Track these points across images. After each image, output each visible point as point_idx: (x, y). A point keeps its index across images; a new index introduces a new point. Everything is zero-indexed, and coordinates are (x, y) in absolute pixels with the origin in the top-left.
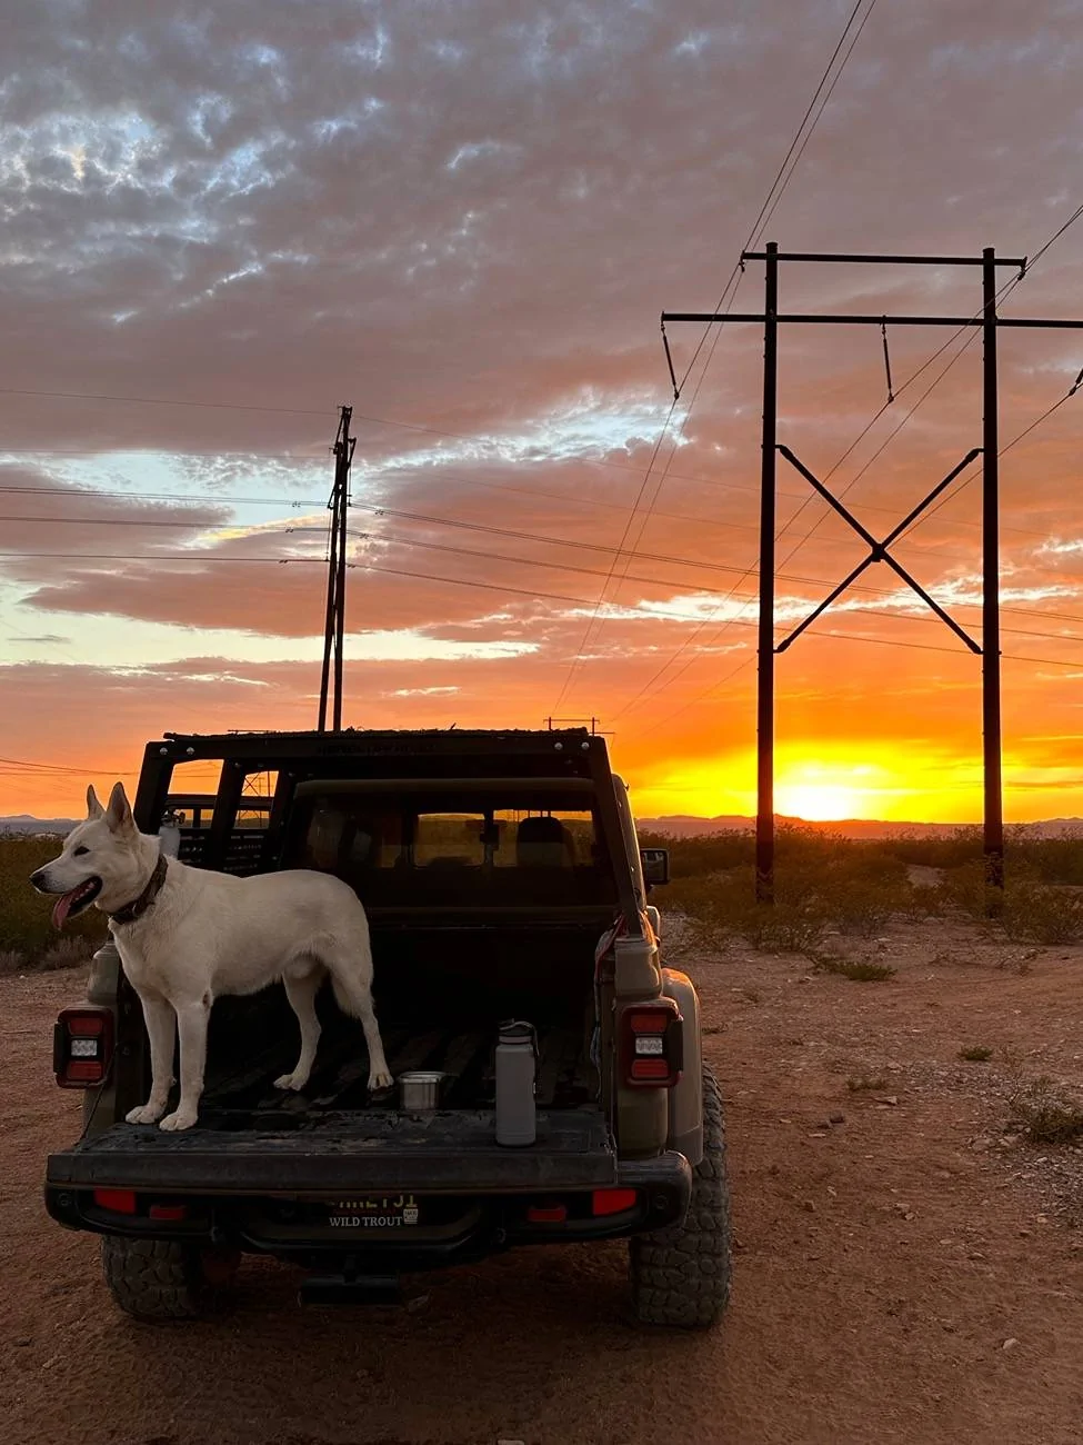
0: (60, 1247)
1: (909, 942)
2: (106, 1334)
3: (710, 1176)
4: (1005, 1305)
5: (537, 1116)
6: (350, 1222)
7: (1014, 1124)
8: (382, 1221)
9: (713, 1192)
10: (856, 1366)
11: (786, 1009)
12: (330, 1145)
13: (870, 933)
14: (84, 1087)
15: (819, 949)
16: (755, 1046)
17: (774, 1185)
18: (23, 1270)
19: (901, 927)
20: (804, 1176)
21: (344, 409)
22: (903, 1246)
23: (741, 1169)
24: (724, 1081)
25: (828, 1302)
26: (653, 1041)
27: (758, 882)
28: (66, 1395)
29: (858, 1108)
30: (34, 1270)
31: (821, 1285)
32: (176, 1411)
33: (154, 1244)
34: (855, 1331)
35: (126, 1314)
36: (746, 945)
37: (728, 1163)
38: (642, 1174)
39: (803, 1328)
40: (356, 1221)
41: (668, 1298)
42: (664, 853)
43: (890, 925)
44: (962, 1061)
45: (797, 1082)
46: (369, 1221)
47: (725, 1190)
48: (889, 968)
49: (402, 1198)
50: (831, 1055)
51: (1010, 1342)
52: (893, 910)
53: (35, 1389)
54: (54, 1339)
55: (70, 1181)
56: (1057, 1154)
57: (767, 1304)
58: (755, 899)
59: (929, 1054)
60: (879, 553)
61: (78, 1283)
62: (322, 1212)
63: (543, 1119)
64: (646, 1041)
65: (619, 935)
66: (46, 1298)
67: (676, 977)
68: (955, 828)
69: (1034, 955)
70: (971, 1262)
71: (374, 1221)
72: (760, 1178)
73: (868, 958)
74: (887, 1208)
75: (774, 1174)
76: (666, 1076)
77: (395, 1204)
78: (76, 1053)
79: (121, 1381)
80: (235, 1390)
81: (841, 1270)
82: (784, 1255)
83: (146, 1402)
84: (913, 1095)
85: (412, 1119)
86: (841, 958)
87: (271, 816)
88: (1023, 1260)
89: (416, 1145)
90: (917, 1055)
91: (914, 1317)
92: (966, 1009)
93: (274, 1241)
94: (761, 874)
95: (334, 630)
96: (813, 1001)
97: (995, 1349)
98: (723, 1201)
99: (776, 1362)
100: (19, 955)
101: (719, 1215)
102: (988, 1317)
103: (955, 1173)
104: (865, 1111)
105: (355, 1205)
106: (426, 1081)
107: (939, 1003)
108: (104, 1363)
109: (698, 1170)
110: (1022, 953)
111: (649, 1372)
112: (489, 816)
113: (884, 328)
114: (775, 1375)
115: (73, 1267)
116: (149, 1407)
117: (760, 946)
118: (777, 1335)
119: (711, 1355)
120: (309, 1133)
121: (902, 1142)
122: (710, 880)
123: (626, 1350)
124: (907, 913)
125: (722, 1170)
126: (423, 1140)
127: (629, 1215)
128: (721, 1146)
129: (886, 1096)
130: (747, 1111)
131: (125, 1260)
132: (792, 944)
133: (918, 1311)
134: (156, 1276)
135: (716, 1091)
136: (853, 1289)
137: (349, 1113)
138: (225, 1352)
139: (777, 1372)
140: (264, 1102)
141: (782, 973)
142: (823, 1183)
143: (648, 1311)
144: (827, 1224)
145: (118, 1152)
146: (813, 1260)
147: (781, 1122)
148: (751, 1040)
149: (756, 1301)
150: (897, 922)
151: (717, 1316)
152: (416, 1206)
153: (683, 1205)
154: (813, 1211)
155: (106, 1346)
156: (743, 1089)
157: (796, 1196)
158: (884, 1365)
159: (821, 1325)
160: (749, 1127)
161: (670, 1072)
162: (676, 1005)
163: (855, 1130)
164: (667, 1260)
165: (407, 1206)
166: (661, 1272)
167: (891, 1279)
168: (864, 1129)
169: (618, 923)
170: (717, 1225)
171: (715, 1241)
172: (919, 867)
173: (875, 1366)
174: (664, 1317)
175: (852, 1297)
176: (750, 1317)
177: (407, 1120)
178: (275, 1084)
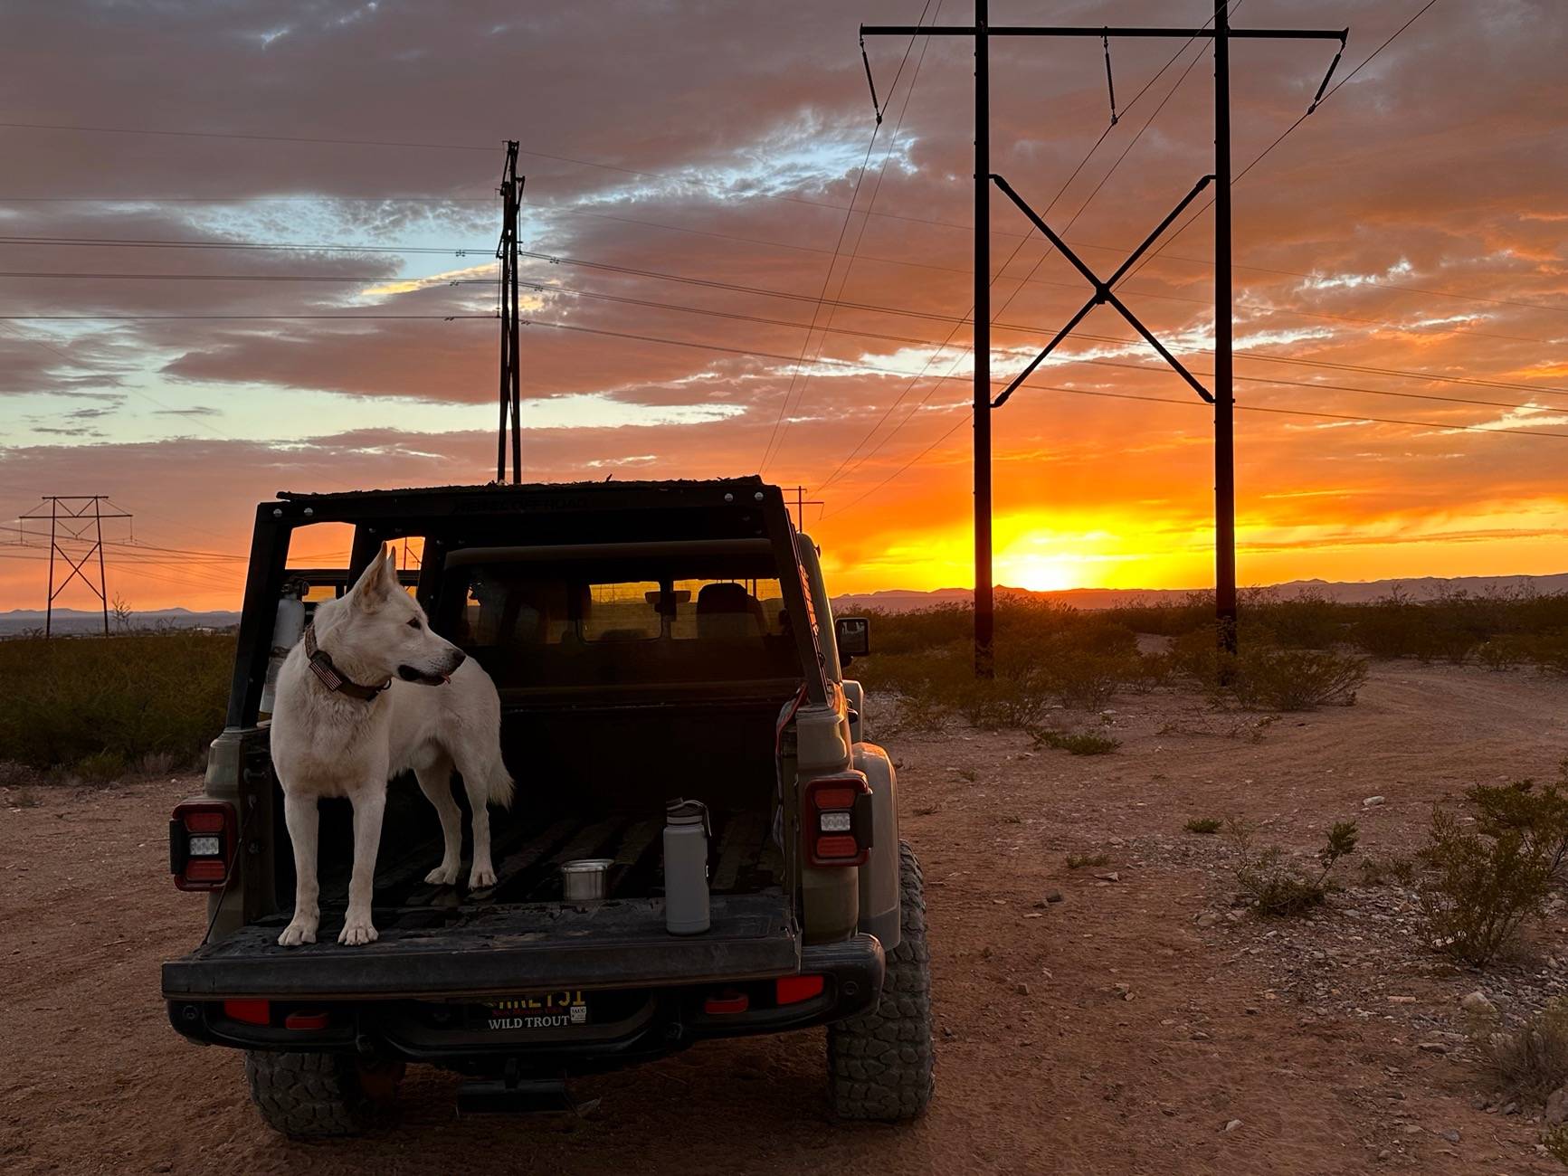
0: (207, 1065)
1: (1136, 713)
2: (257, 1155)
3: (908, 959)
4: (1230, 1086)
5: (712, 901)
6: (512, 1023)
7: (1243, 897)
8: (547, 1021)
9: (913, 976)
10: (1069, 1155)
11: (1004, 786)
12: (482, 941)
13: (1094, 706)
14: (207, 890)
15: (1041, 724)
16: (969, 825)
17: (985, 969)
18: (167, 1092)
19: (1128, 698)
20: (1018, 958)
21: (511, 144)
22: (1122, 1028)
23: (951, 953)
24: (936, 863)
25: (1041, 1089)
26: (840, 817)
27: (976, 656)
29: (1076, 886)
30: (177, 1091)
31: (1034, 1071)
33: (303, 1057)
34: (1068, 1118)
35: (279, 1133)
36: (963, 722)
37: (932, 946)
38: (830, 958)
39: (1014, 1117)
40: (518, 1022)
41: (869, 1089)
42: (865, 622)
43: (1116, 696)
44: (1188, 833)
45: (1013, 861)
46: (532, 1022)
47: (926, 973)
48: (1114, 740)
49: (568, 994)
50: (1049, 833)
51: (1231, 1125)
52: (1119, 682)
54: (198, 1164)
55: (188, 991)
56: (1289, 927)
57: (975, 1094)
58: (974, 673)
59: (1154, 828)
60: (1103, 294)
61: (225, 1103)
62: (479, 1014)
63: (721, 903)
64: (831, 817)
65: (801, 705)
66: (191, 1119)
67: (872, 751)
68: (1188, 594)
69: (1268, 722)
70: (1194, 1042)
71: (538, 1022)
72: (972, 962)
73: (1093, 731)
74: (1106, 989)
75: (987, 957)
76: (853, 854)
77: (561, 1002)
78: (193, 853)
81: (1055, 1055)
82: (996, 1041)
84: (1136, 871)
85: (575, 910)
86: (1064, 733)
88: (1249, 1038)
89: (578, 937)
90: (1142, 829)
91: (1132, 1101)
92: (1194, 780)
94: (979, 647)
95: (510, 395)
96: (1032, 778)
97: (1217, 1131)
98: (924, 986)
99: (983, 1154)
100: (169, 757)
101: (919, 1001)
102: (1211, 1099)
103: (1179, 950)
104: (1084, 888)
105: (516, 1005)
106: (591, 869)
107: (1166, 775)
109: (895, 957)
110: (1253, 721)
112: (666, 586)
113: (1106, 41)
115: (222, 1087)
117: (978, 724)
118: (986, 1125)
119: (915, 1149)
120: (460, 930)
121: (1122, 920)
122: (928, 657)
123: (823, 1148)
124: (1134, 683)
125: (922, 953)
126: (586, 932)
127: (817, 1003)
128: (922, 927)
129: (1107, 872)
130: (959, 893)
131: (272, 1076)
132: (1013, 720)
133: (1136, 1095)
134: (308, 1092)
135: (917, 870)
136: (1068, 1074)
137: (507, 906)
138: (387, 1169)
139: (985, 1165)
140: (412, 900)
141: (1001, 750)
142: (1037, 965)
143: (847, 1105)
144: (1041, 1008)
145: (241, 958)
146: (1026, 1045)
147: (994, 903)
148: (966, 820)
149: (965, 1091)
150: (1124, 693)
151: (920, 1107)
152: (583, 1003)
153: (875, 989)
154: (1026, 994)
155: (256, 1168)
156: (955, 870)
157: (1009, 979)
158: (1099, 1152)
159: (1033, 1113)
160: (961, 909)
161: (858, 848)
162: (864, 778)
163: (1073, 908)
164: (865, 1050)
165: (575, 1003)
166: (859, 1063)
167: (1108, 1062)
168: (1081, 908)
169: (800, 692)
170: (918, 1011)
171: (916, 1028)
172: (1149, 635)
173: (1090, 1154)
174: (864, 1111)
175: (1066, 1083)
176: (958, 1107)
177: (570, 911)
178: (426, 879)
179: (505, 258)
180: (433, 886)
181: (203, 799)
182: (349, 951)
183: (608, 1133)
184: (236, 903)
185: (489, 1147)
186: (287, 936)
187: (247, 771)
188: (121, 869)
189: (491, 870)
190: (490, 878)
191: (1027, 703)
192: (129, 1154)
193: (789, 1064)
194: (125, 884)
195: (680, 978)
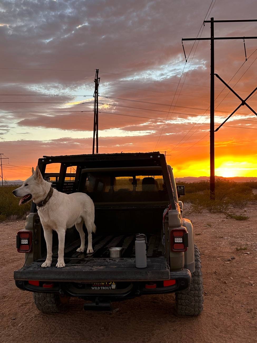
1: (253, 209)
2: (35, 317)
3: (197, 275)
5: (147, 260)
6: (97, 288)
8: (106, 288)
9: (198, 279)
10: (239, 327)
11: (219, 228)
12: (90, 268)
13: (242, 208)
14: (25, 252)
15: (228, 212)
16: (210, 238)
17: (215, 276)
18: (15, 299)
19: (250, 206)
20: (224, 274)
21: (97, 70)
22: (252, 294)
23: (206, 272)
24: (202, 248)
25: (231, 309)
26: (180, 239)
27: (211, 194)
28: (24, 333)
29: (239, 255)
30: (17, 299)
31: (229, 304)
32: (53, 338)
33: (46, 295)
34: (238, 317)
35: (41, 311)
36: (208, 211)
37: (202, 271)
38: (177, 275)
39: (224, 316)
40: (99, 288)
41: (186, 308)
42: (184, 187)
43: (247, 205)
45: (222, 248)
46: (102, 288)
47: (201, 279)
48: (247, 217)
49: (111, 282)
50: (231, 241)
52: (248, 201)
53: (16, 332)
54: (22, 318)
55: (20, 278)
57: (214, 310)
58: (210, 198)
60: (244, 103)
61: (28, 303)
62: (90, 285)
63: (149, 260)
64: (177, 239)
65: (169, 209)
66: (20, 307)
67: (187, 221)
71: (104, 288)
72: (212, 274)
73: (242, 214)
74: (247, 283)
75: (216, 273)
76: (183, 248)
77: (109, 283)
78: (22, 243)
79: (39, 330)
80: (68, 332)
81: (234, 300)
82: (218, 296)
83: (45, 335)
84: (254, 252)
86: (234, 214)
87: (75, 179)
89: (114, 268)
90: (255, 241)
93: (76, 294)
94: (211, 192)
95: (96, 129)
96: (226, 226)
98: (201, 282)
99: (216, 326)
100: (16, 216)
101: (199, 286)
104: (241, 256)
105: (98, 284)
106: (117, 250)
108: (34, 325)
109: (194, 274)
111: (181, 328)
112: (134, 177)
113: (244, 40)
114: (217, 330)
115: (27, 299)
116: (46, 337)
117: (211, 211)
118: (217, 318)
119: (198, 324)
120: (85, 264)
121: (251, 264)
122: (198, 194)
123: (174, 322)
124: (252, 202)
125: (200, 274)
126: (116, 266)
127: (174, 287)
128: (200, 266)
129: (247, 252)
130: (208, 256)
131: (39, 297)
132: (220, 210)
133: (256, 312)
134: (47, 302)
135: (199, 252)
136: (238, 305)
137: (96, 258)
138: (66, 322)
139: (217, 329)
140: (73, 256)
141: (217, 218)
142: (229, 276)
143: (181, 312)
144: (230, 287)
145: (32, 270)
146: (227, 297)
147: (217, 259)
148: (209, 237)
149: (211, 309)
150: (249, 204)
151: (200, 313)
152: (115, 284)
153: (189, 284)
154: (226, 284)
155: (35, 320)
156: (207, 250)
157: (222, 279)
158: (247, 327)
159: (229, 316)
160: (209, 261)
161: (184, 247)
162: (186, 229)
163: (238, 261)
164: (185, 298)
165: (113, 284)
166: (184, 301)
167: (248, 302)
168: (240, 261)
169: (169, 206)
170: (199, 289)
171: (199, 293)
172: (256, 189)
173: (244, 327)
174: (185, 313)
175: (237, 308)
176: (209, 313)
177: (112, 261)
178: (77, 251)
179: (95, 97)
180: (78, 252)
181: (24, 230)
182: (58, 269)
183: (120, 315)
184: (32, 256)
185: (91, 317)
186: (44, 265)
187: (35, 223)
188: (5, 243)
189: (92, 249)
190: (92, 251)
191: (224, 206)
192: (6, 315)
193: (165, 299)
194: (6, 247)
195: (140, 280)
